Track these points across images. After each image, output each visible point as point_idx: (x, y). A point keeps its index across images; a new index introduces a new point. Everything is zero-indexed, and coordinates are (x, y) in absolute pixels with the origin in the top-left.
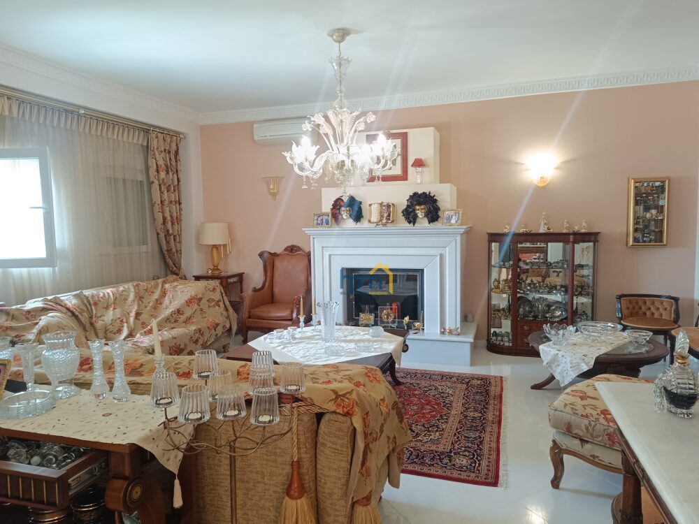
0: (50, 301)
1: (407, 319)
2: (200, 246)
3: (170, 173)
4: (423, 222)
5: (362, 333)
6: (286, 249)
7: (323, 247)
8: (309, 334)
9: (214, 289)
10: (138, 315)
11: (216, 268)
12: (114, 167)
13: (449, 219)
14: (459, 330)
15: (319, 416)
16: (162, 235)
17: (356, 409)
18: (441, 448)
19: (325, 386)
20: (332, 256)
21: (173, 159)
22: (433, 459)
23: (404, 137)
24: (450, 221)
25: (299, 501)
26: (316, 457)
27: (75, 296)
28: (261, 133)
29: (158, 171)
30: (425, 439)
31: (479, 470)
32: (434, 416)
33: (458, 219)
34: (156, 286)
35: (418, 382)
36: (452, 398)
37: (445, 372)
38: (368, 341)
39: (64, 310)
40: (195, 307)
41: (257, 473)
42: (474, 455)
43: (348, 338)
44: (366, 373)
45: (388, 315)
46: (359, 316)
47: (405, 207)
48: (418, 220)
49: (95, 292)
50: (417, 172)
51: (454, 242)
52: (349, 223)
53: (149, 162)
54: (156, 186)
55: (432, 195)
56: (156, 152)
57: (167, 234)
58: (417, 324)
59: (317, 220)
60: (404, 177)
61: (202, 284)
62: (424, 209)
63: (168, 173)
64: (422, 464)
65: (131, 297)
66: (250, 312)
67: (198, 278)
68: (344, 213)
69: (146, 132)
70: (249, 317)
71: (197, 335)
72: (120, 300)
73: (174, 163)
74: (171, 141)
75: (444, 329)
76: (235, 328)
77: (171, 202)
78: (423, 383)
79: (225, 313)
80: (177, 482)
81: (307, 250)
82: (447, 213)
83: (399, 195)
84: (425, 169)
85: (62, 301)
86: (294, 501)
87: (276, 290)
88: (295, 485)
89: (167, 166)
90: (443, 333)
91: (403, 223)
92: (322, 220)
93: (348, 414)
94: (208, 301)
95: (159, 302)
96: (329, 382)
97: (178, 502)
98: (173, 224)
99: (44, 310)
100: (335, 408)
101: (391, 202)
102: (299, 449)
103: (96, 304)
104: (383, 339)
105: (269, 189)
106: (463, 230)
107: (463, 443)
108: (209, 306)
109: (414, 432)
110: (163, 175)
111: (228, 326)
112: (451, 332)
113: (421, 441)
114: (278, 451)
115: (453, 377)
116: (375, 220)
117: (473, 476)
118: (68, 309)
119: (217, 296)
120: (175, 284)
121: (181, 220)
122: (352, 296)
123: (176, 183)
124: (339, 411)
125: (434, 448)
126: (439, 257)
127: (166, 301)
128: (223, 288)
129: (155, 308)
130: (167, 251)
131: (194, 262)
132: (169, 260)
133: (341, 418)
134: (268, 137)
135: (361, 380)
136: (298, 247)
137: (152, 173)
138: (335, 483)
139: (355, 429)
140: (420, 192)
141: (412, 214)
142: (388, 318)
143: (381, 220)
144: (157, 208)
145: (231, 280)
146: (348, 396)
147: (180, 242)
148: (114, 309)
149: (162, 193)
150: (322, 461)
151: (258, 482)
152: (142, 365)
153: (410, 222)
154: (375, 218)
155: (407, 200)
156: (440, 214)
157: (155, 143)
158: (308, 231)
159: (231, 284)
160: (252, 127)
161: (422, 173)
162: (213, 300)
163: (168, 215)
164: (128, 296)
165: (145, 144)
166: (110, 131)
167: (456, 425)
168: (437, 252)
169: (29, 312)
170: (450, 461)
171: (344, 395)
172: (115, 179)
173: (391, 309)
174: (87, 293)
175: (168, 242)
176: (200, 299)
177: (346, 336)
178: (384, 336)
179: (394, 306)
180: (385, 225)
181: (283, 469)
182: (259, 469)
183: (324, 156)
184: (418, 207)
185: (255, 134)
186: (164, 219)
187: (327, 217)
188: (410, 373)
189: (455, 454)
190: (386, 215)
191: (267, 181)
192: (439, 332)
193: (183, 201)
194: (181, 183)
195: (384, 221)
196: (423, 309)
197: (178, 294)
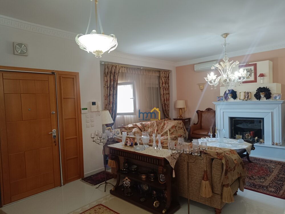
0: (134, 125)
1: (256, 138)
2: (176, 109)
3: (166, 84)
4: (263, 99)
5: (235, 141)
6: (206, 110)
7: (220, 109)
8: (214, 140)
9: (180, 124)
10: (157, 130)
11: (181, 116)
12: (150, 84)
13: (275, 98)
14: (281, 144)
15: (213, 159)
16: (163, 105)
17: (223, 158)
18: (264, 184)
19: (214, 151)
20: (224, 112)
21: (167, 79)
22: (259, 187)
23: (255, 65)
24: (276, 99)
25: (206, 182)
26: (212, 171)
27: (141, 124)
28: (197, 68)
29: (162, 84)
30: (258, 181)
31: (279, 193)
32: (263, 174)
33: (280, 97)
34: (162, 122)
35: (259, 162)
36: (274, 170)
37: (272, 160)
38: (237, 144)
39: (138, 128)
40: (174, 129)
41: (195, 173)
42: (278, 189)
43: (229, 143)
44: (230, 151)
45: (248, 136)
46: (235, 136)
47: (255, 93)
48: (261, 98)
49: (145, 123)
50: (261, 79)
51: (278, 107)
52: (231, 100)
53: (160, 81)
54: (162, 89)
55: (268, 88)
56: (162, 78)
57: (165, 104)
58: (261, 140)
59: (218, 99)
60: (255, 81)
61: (176, 121)
62: (264, 94)
63: (165, 84)
64: (255, 188)
65: (155, 125)
66: (193, 132)
67: (175, 119)
68: (229, 96)
69: (159, 71)
70: (193, 134)
71: (175, 138)
72: (152, 125)
73: (167, 81)
74: (167, 74)
75: (274, 143)
76: (187, 137)
77: (166, 94)
78: (262, 163)
79: (184, 132)
80: (174, 171)
81: (214, 110)
82: (275, 95)
83: (253, 88)
84: (265, 77)
85: (137, 125)
86: (205, 182)
87: (203, 125)
88: (205, 177)
89: (165, 82)
90: (273, 144)
91: (255, 100)
92: (220, 99)
93: (221, 159)
94: (178, 127)
95: (163, 127)
96: (216, 150)
97: (174, 176)
98: (167, 101)
99: (133, 127)
100: (217, 157)
101: (249, 91)
102: (206, 167)
103: (146, 126)
104: (243, 144)
105: (200, 88)
106: (282, 102)
107: (274, 184)
108: (179, 129)
109: (254, 178)
110: (164, 85)
111: (185, 136)
112: (277, 144)
113: (256, 181)
114: (200, 167)
115: (277, 162)
116: (242, 99)
117: (275, 194)
118: (139, 127)
119: (181, 126)
120: (168, 121)
121: (169, 100)
122: (233, 128)
123: (168, 87)
124: (218, 158)
125: (261, 184)
126: (271, 113)
127: (165, 127)
128: (184, 123)
129: (162, 129)
130: (165, 110)
131: (173, 114)
132: (165, 113)
133: (219, 160)
134: (200, 69)
135: (228, 153)
136: (211, 109)
137: (161, 85)
138: (217, 179)
139: (223, 163)
140: (262, 87)
141: (259, 96)
142: (248, 137)
143: (245, 99)
144: (162, 96)
145: (186, 121)
146: (221, 154)
147: (169, 107)
148: (151, 128)
149: (163, 91)
150: (213, 172)
151: (195, 176)
152: (163, 142)
153: (257, 99)
154: (242, 97)
155: (256, 90)
156: (272, 96)
157: (162, 75)
158: (214, 103)
159: (186, 122)
160: (194, 66)
161: (263, 79)
162: (180, 127)
163: (165, 98)
164: (154, 124)
165: (159, 75)
166: (149, 73)
167: (273, 178)
168: (270, 111)
169: (130, 128)
170: (267, 189)
171: (220, 154)
172: (150, 87)
173: (250, 134)
174: (143, 123)
175: (165, 107)
176: (176, 127)
177: (228, 142)
178: (244, 143)
179: (251, 133)
180: (246, 100)
181: (202, 173)
182: (195, 172)
183: (219, 78)
184: (261, 93)
185: (195, 68)
186: (164, 99)
187: (222, 98)
188: (256, 159)
189: (269, 187)
190: (247, 96)
191: (199, 85)
192: (271, 144)
193: (170, 93)
194: (170, 87)
195: (246, 99)
196: (264, 134)
197: (169, 125)
